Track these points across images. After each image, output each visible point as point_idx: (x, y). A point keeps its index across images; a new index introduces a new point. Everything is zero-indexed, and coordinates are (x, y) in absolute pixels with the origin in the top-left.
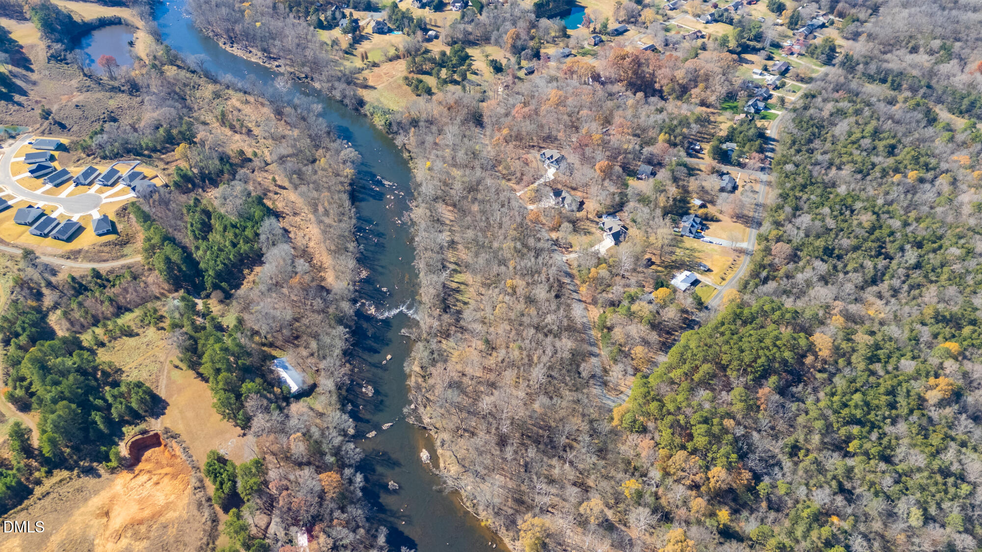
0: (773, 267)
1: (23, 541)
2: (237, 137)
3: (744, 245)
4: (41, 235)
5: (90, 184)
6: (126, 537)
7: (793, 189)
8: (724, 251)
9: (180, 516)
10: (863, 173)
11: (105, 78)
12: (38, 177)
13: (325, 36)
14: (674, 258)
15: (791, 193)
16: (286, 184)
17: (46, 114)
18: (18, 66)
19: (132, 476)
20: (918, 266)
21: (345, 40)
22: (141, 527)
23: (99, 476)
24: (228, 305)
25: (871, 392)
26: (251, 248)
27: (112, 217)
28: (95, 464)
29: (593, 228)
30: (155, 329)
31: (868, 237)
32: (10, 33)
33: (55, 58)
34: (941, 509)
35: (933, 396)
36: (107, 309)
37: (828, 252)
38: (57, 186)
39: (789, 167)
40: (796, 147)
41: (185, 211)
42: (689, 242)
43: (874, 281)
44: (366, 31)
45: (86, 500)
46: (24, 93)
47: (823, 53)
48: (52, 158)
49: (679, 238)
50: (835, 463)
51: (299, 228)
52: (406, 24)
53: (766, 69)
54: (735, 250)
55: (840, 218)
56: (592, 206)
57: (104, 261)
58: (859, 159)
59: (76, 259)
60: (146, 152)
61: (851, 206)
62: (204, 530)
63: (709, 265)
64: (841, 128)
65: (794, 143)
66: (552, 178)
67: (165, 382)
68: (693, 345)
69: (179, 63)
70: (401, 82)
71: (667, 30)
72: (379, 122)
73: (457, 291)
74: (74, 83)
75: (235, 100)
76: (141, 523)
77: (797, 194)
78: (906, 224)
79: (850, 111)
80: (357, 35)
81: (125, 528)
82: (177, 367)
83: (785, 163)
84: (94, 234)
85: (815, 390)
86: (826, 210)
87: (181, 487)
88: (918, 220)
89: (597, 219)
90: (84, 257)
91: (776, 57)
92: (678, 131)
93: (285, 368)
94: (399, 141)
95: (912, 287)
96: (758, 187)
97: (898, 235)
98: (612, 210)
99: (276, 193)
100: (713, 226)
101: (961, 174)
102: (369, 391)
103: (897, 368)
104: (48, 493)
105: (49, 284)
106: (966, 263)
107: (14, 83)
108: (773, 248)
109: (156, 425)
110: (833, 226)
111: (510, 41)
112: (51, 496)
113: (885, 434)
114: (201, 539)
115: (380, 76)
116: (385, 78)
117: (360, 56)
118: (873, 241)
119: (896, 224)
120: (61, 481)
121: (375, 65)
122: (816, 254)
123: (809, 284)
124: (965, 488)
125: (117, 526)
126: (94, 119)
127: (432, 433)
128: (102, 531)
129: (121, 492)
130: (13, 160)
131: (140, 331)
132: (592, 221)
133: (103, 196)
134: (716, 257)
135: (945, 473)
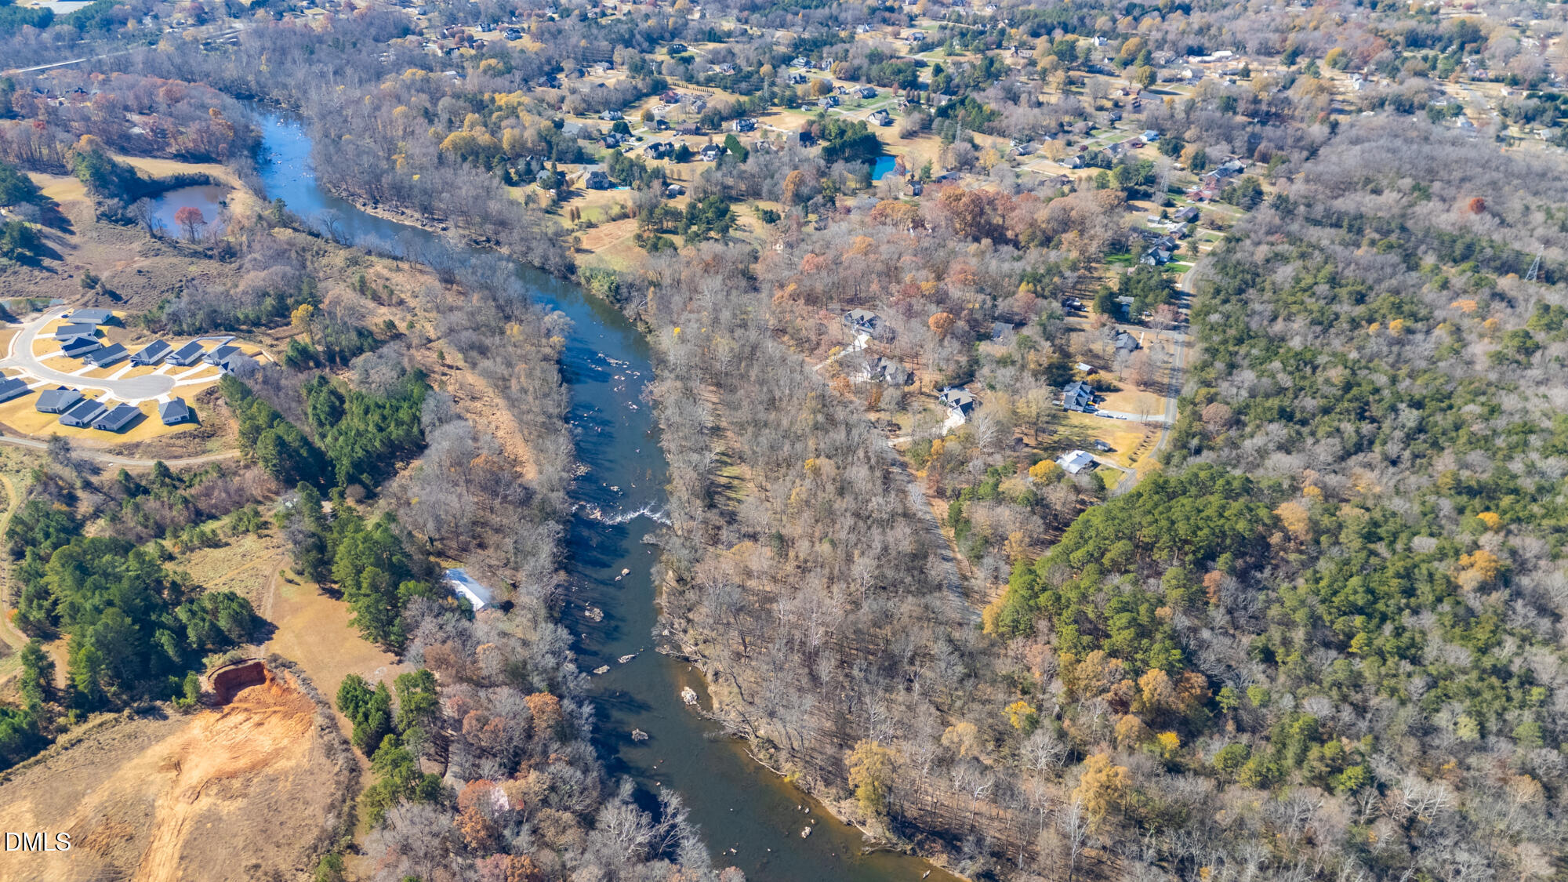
0: (1205, 436)
1: (37, 805)
2: (383, 310)
3: (1160, 418)
4: (77, 425)
5: (157, 363)
6: (208, 795)
7: (1225, 342)
8: (1131, 427)
9: (298, 766)
10: (1324, 324)
11: (184, 242)
12: (75, 357)
13: (517, 193)
14: (1056, 438)
15: (1222, 348)
16: (461, 363)
17: (91, 282)
18: (51, 225)
19: (219, 716)
20: (1421, 429)
21: (546, 196)
22: (234, 781)
23: (165, 718)
24: (371, 505)
25: (1376, 576)
26: (409, 432)
27: (190, 402)
28: (158, 703)
29: (932, 405)
30: (255, 537)
31: (1342, 396)
32: (41, 189)
33: (109, 217)
34: (1505, 721)
35: (1468, 580)
36: (178, 513)
37: (1285, 415)
38: (105, 366)
39: (1215, 318)
40: (1222, 296)
41: (304, 393)
42: (1077, 418)
43: (1359, 448)
44: (576, 186)
45: (143, 749)
46: (58, 257)
47: (1245, 196)
48: (99, 334)
49: (1062, 414)
50: (1333, 666)
51: (480, 414)
52: (637, 174)
53: (1165, 216)
54: (1148, 424)
55: (1297, 374)
56: (927, 378)
57: (176, 457)
58: (1315, 307)
59: (131, 455)
60: (244, 327)
61: (1311, 362)
62: (338, 783)
63: (1111, 443)
64: (1284, 273)
65: (1218, 292)
66: (864, 346)
67: (271, 601)
68: (1097, 521)
69: (296, 225)
70: (631, 243)
71: (1018, 176)
72: (599, 288)
73: (729, 487)
74: (137, 246)
75: (380, 267)
76: (232, 775)
77: (1231, 348)
78: (1394, 380)
79: (1294, 254)
80: (563, 190)
81: (207, 784)
82: (290, 581)
83: (1208, 313)
84: (161, 422)
85: (1291, 577)
86: (1276, 364)
87: (300, 728)
88: (1412, 375)
89: (936, 393)
90: (145, 453)
91: (1179, 204)
92: (1046, 280)
93: (464, 580)
94: (630, 311)
95: (1416, 456)
96: (1172, 349)
97: (1386, 393)
98: (957, 382)
99: (444, 374)
100: (1110, 398)
101: (1466, 323)
102: (596, 614)
103: (1409, 549)
104: (80, 741)
105: (87, 485)
106: (1492, 422)
107: (44, 245)
108: (1204, 413)
109: (256, 653)
110: (1289, 384)
111: (791, 187)
112: (85, 745)
113: (1404, 629)
114: (333, 794)
115: (599, 239)
116: (607, 240)
117: (568, 216)
118: (1350, 401)
119: (1382, 380)
120: (101, 725)
121: (590, 225)
122: (1268, 415)
123: (1262, 453)
124: (1536, 693)
125: (194, 782)
126: (164, 288)
127: (699, 665)
128: (168, 788)
129: (201, 736)
130: (37, 337)
131: (232, 540)
132: (929, 396)
133: (176, 377)
134: (1119, 434)
135: (1503, 673)
